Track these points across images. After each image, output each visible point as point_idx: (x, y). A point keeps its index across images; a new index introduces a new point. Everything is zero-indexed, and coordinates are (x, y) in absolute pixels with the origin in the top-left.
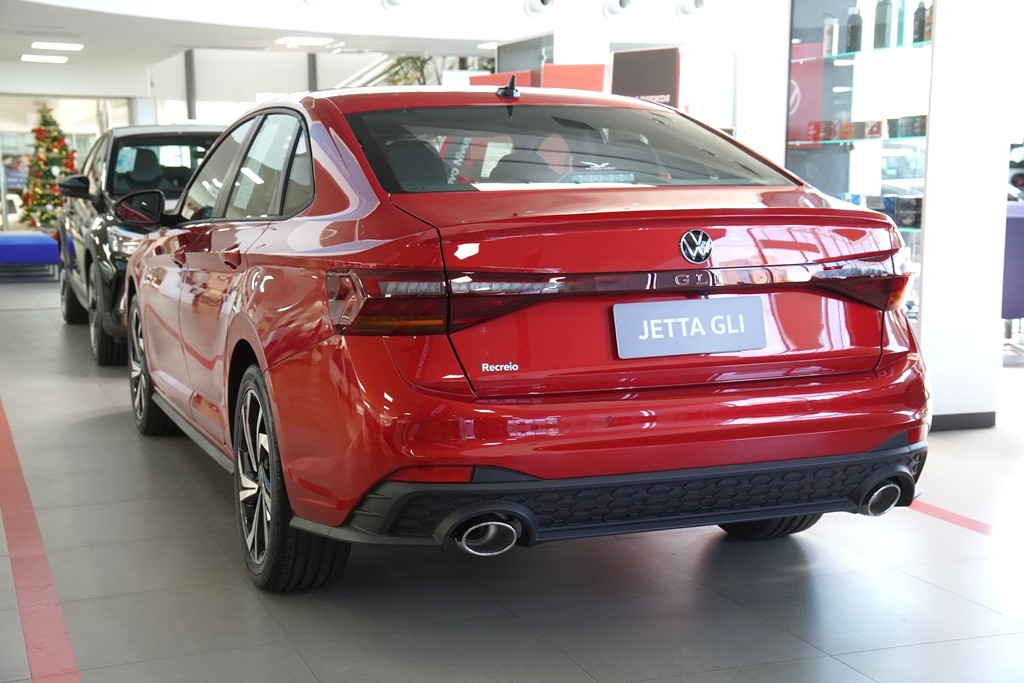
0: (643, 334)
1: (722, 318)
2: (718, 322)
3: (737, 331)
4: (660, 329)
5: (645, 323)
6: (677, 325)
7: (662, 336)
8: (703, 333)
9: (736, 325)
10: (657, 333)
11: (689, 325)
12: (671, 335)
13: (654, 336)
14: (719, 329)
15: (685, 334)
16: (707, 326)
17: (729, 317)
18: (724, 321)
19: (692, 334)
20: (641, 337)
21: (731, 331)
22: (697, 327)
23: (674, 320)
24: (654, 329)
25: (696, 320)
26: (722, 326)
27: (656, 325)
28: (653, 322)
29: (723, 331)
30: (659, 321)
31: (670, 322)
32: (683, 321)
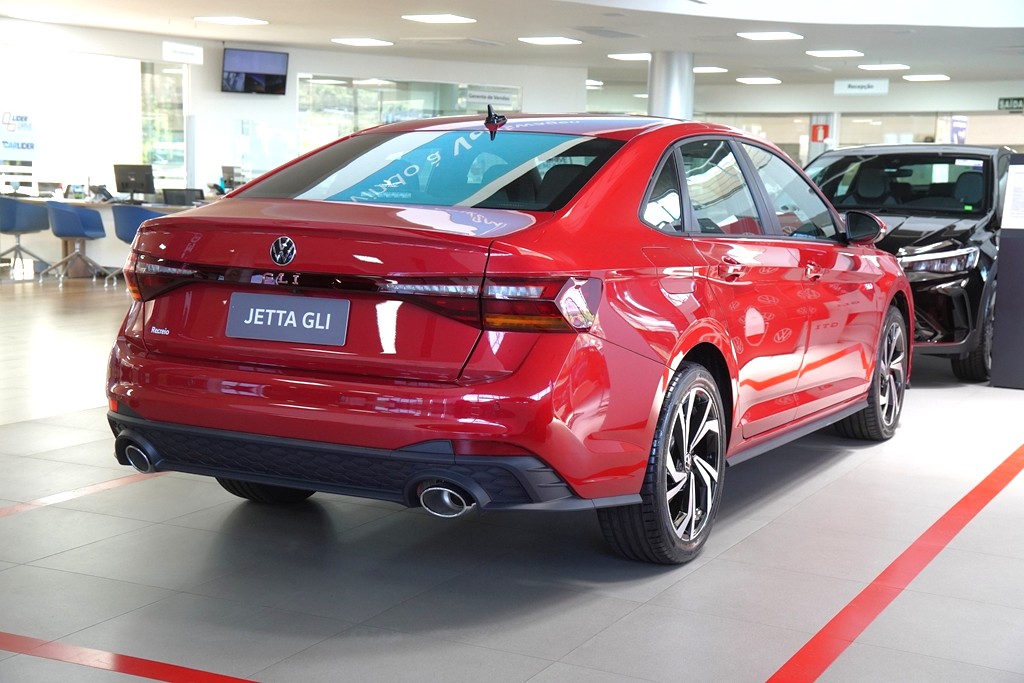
0: (248, 319)
1: (313, 314)
2: (309, 317)
3: (322, 327)
4: (262, 317)
5: (252, 310)
6: (275, 316)
7: (261, 323)
8: (295, 325)
9: (323, 322)
10: (259, 320)
11: (285, 317)
12: (269, 323)
13: (256, 322)
14: (309, 324)
15: (280, 324)
16: (299, 320)
17: (319, 315)
18: (314, 318)
19: (286, 325)
20: (246, 322)
21: (317, 327)
22: (291, 319)
23: (274, 311)
24: (257, 316)
25: (292, 313)
26: (312, 321)
27: (260, 313)
28: (258, 311)
29: (311, 326)
30: (263, 311)
31: (271, 312)
32: (281, 313)
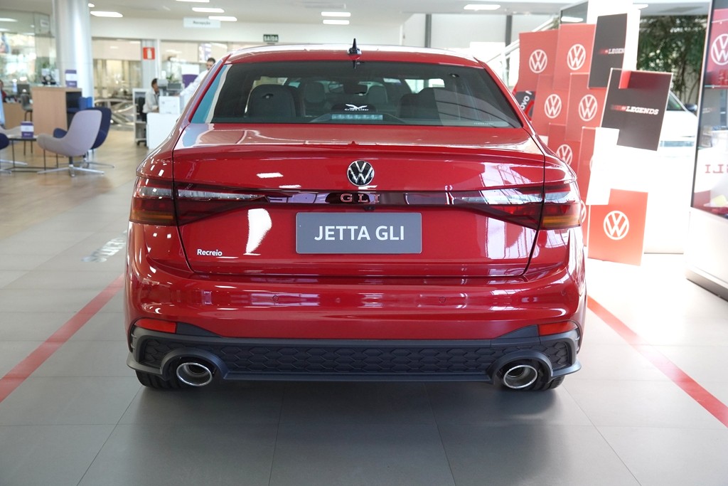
0: (318, 236)
1: (386, 228)
2: (382, 231)
3: (397, 239)
4: (333, 233)
5: (321, 228)
6: (347, 232)
7: (333, 239)
8: (369, 238)
9: (397, 234)
10: (330, 236)
11: (357, 232)
12: (341, 238)
13: (327, 238)
14: (383, 236)
15: (353, 238)
16: (372, 233)
17: (392, 228)
18: (388, 231)
19: (359, 238)
20: (316, 238)
21: (392, 238)
22: (364, 233)
23: (345, 227)
24: (327, 233)
25: (364, 228)
26: (386, 234)
27: (330, 230)
28: (327, 228)
29: (386, 238)
30: (333, 227)
31: (341, 228)
32: (353, 228)
